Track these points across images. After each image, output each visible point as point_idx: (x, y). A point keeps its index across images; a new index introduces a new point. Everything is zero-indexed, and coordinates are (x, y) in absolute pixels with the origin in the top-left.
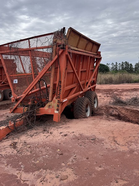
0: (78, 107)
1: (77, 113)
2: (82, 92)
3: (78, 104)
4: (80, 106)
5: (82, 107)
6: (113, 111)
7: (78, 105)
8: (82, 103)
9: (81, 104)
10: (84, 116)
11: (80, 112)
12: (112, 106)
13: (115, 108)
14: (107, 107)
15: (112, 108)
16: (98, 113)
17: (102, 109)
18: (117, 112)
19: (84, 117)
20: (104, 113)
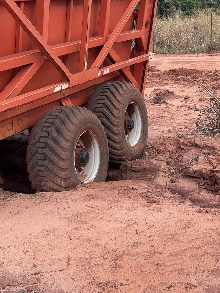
0: (42, 145)
1: (38, 168)
2: (65, 86)
3: (44, 134)
4: (51, 142)
5: (56, 148)
6: (196, 159)
7: (41, 140)
8: (58, 130)
9: (55, 135)
10: (65, 180)
11: (50, 166)
12: (198, 139)
13: (207, 147)
14: (181, 141)
15: (195, 145)
16: (139, 168)
17: (162, 148)
18: (210, 162)
19: (63, 183)
20: (163, 164)
